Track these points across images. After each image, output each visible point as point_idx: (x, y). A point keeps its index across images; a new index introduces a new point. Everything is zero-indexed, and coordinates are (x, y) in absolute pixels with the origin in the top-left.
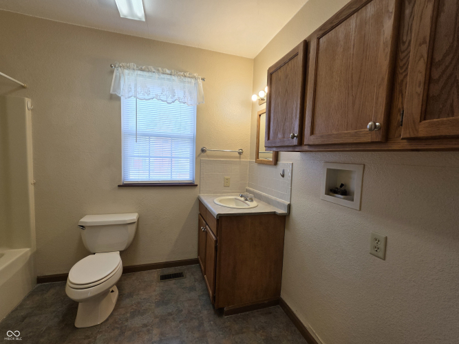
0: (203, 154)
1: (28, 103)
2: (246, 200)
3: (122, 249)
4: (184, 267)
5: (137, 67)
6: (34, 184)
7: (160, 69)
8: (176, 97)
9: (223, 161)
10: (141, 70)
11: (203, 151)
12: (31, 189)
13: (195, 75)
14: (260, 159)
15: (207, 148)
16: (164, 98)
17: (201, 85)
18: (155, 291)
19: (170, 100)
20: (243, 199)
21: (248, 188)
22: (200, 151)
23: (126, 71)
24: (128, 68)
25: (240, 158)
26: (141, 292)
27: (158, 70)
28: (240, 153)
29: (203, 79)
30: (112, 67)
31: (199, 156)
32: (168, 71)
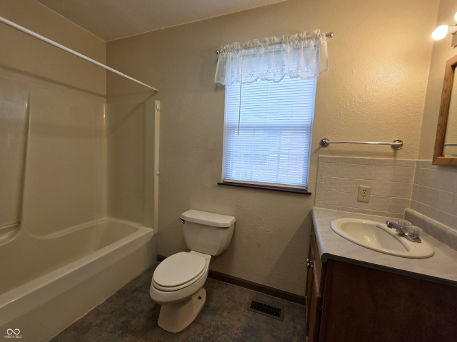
0: (322, 149)
1: (158, 104)
2: (402, 235)
3: (214, 254)
4: (285, 302)
5: (242, 46)
6: (159, 174)
7: (267, 39)
8: (286, 71)
9: (358, 160)
10: (246, 48)
11: (323, 144)
12: (157, 179)
13: (316, 32)
14: (447, 156)
15: (330, 139)
16: (270, 76)
17: (326, 44)
18: (239, 320)
19: (278, 77)
20: (393, 231)
21: (410, 210)
22: (318, 145)
23: (231, 54)
24: (232, 50)
25: (395, 155)
26: (225, 314)
27: (265, 41)
28: (395, 147)
29: (329, 35)
30: (217, 53)
31: (316, 151)
32: (277, 40)
